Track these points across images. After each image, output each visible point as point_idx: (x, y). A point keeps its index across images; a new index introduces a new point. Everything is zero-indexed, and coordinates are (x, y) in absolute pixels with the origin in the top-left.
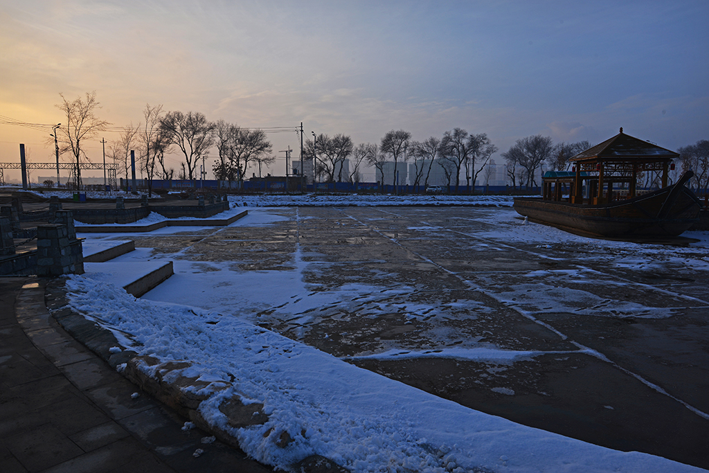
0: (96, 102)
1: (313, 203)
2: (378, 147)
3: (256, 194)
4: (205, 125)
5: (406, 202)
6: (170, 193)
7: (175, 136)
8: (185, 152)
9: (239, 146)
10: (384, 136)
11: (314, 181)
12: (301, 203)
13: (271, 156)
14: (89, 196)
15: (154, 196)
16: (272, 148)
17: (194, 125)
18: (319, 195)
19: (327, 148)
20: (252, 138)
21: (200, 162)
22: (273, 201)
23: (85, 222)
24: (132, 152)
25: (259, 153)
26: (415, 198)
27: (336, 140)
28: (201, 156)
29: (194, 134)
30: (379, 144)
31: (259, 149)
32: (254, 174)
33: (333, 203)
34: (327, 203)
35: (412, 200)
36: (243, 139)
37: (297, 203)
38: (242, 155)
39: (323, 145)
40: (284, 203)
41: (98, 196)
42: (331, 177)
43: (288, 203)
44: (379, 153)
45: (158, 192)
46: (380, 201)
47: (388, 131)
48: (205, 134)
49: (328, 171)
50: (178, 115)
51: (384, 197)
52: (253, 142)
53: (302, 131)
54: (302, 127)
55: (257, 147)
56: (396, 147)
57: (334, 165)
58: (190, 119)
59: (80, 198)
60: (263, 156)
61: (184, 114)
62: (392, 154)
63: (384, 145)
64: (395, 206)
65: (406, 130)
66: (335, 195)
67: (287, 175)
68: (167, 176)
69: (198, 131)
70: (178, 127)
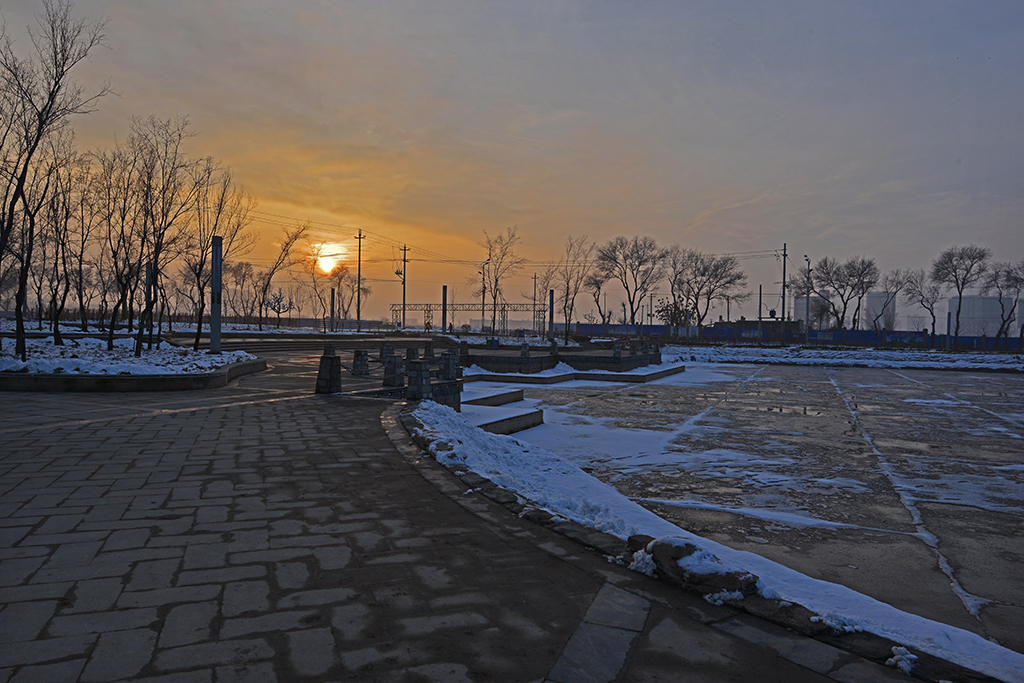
0: (517, 237)
1: (794, 360)
2: (927, 274)
3: (711, 346)
4: (655, 252)
5: (960, 364)
6: (592, 341)
7: (617, 269)
8: (627, 288)
9: (699, 279)
10: (938, 257)
11: (810, 328)
12: (773, 359)
13: (746, 291)
14: (503, 342)
15: (570, 344)
16: (746, 281)
17: (639, 254)
18: (807, 348)
19: (835, 277)
20: (717, 267)
21: (646, 300)
22: (734, 355)
23: (489, 370)
24: (552, 292)
25: (727, 288)
26: (979, 357)
27: (850, 266)
28: (648, 294)
29: (640, 264)
30: (929, 269)
31: (728, 282)
32: (721, 317)
33: (827, 360)
34: (816, 360)
35: (973, 361)
36: (706, 269)
37: (767, 359)
38: (704, 290)
39: (828, 273)
40: (749, 358)
41: (510, 343)
42: (840, 322)
43: (755, 359)
44: (928, 283)
45: (577, 340)
46: (910, 360)
47: (946, 248)
48: (654, 263)
49: (836, 313)
50: (621, 242)
51: (917, 354)
52: (719, 272)
53: (785, 255)
54: (785, 250)
55: (725, 280)
56: (961, 273)
57: (845, 304)
58: (636, 245)
59: (493, 345)
60: (732, 291)
61: (629, 240)
62: (953, 284)
63: (938, 271)
64: (937, 369)
65: (981, 246)
66: (835, 349)
67: (760, 318)
68: (604, 319)
69: (646, 261)
70: (621, 257)
